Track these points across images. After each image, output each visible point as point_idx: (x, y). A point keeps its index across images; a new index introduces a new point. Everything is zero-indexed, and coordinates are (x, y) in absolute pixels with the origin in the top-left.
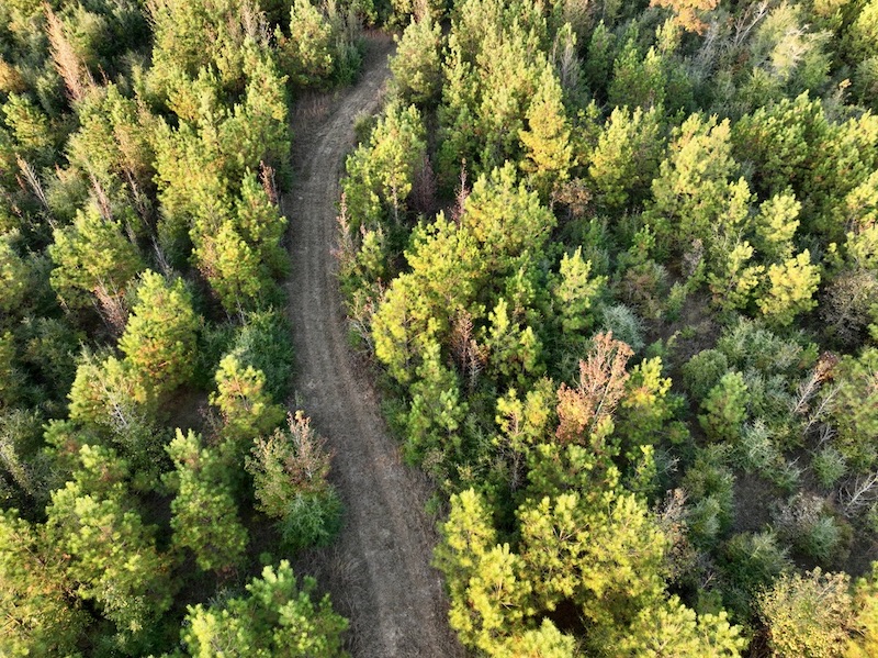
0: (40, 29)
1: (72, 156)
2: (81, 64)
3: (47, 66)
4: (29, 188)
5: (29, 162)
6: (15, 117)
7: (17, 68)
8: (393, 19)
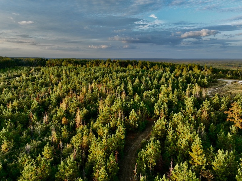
0: (75, 112)
1: (72, 141)
2: (81, 120)
3: (74, 120)
4: (60, 148)
5: (62, 141)
6: (63, 131)
7: (68, 119)
8: (154, 117)
